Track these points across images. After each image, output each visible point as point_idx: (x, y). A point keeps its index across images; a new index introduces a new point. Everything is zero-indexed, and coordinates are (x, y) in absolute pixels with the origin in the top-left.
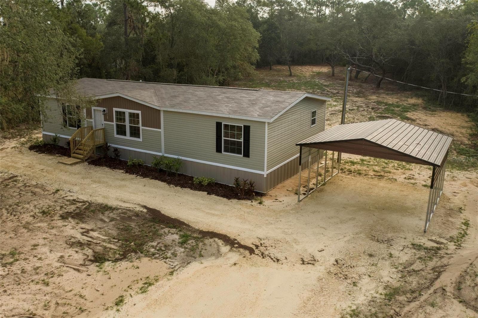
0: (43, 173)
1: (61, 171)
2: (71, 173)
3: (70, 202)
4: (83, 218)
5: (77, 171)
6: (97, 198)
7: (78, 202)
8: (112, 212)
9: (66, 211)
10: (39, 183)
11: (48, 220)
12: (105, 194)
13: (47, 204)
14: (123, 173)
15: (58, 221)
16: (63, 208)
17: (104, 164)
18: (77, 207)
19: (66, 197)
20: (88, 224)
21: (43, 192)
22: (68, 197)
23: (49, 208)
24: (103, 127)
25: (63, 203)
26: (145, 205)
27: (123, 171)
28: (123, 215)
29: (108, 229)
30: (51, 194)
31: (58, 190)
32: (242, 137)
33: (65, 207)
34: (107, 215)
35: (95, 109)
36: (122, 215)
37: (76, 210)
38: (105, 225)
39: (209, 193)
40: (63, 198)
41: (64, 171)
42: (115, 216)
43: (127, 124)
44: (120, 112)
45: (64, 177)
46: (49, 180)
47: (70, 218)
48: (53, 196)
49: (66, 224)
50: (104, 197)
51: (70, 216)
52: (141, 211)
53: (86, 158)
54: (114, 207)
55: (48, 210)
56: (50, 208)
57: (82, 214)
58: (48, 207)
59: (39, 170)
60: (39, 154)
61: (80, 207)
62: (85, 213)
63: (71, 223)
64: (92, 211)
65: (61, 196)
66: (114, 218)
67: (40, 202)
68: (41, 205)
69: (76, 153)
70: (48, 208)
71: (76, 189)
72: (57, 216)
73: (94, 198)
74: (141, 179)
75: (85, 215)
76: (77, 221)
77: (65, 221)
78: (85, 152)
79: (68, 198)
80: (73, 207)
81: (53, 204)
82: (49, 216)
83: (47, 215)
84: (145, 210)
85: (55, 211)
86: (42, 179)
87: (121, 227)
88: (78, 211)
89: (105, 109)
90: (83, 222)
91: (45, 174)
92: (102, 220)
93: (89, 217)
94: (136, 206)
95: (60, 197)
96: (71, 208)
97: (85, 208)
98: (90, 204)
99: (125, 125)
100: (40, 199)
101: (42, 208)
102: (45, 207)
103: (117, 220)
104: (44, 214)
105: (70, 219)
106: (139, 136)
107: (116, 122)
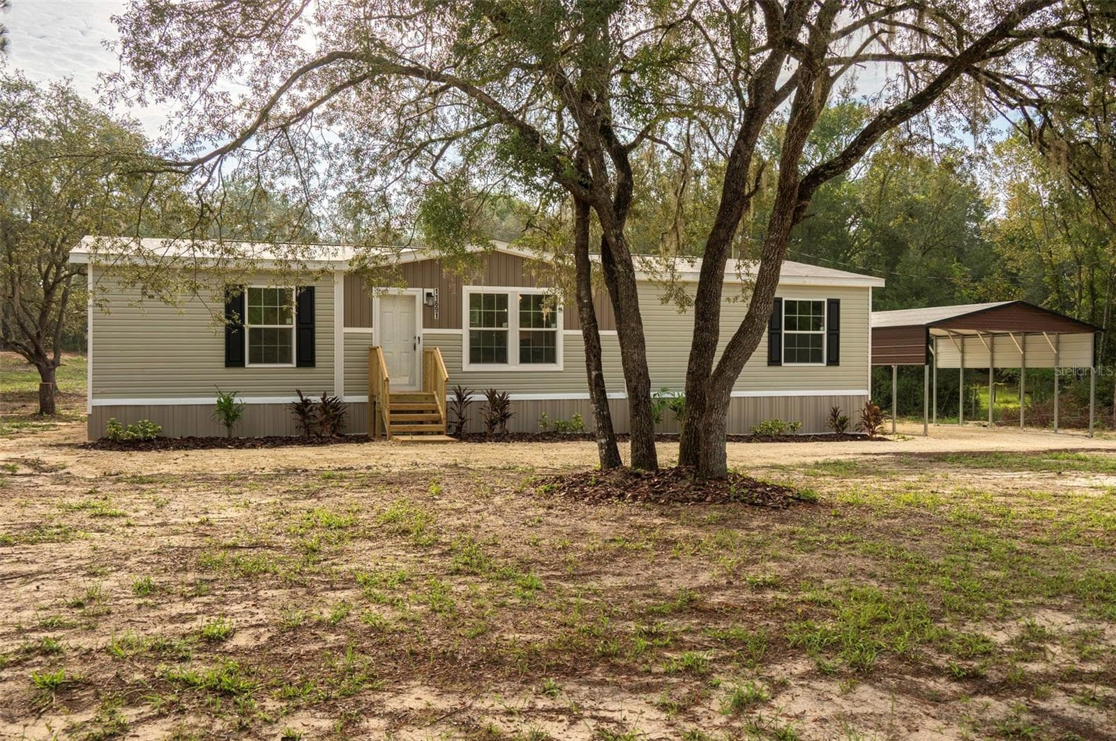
24: (420, 346)
32: (823, 325)
44: (489, 296)
89: (432, 291)
99: (506, 332)
106: (551, 358)
107: (471, 325)
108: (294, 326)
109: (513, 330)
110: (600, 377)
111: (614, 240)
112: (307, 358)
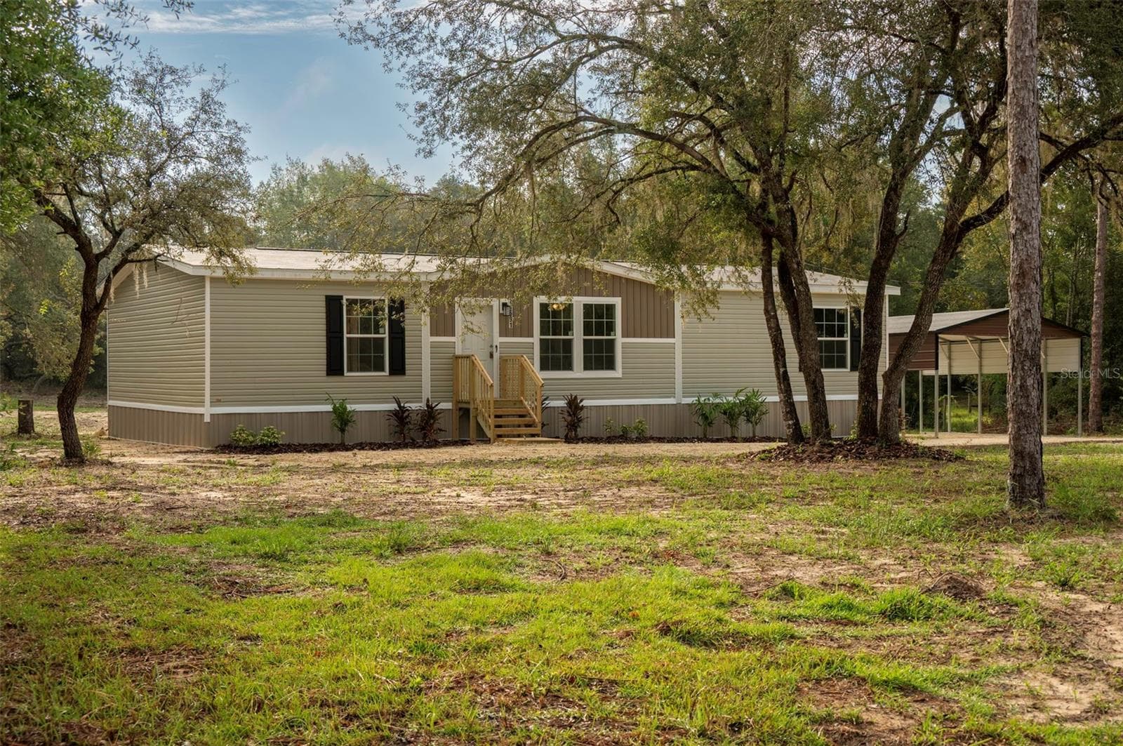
24: (497, 354)
32: (847, 332)
35: (464, 302)
44: (556, 306)
89: (506, 300)
99: (571, 340)
106: (610, 365)
107: (542, 333)
108: (386, 336)
109: (578, 337)
110: (785, 372)
111: (795, 266)
112: (398, 368)
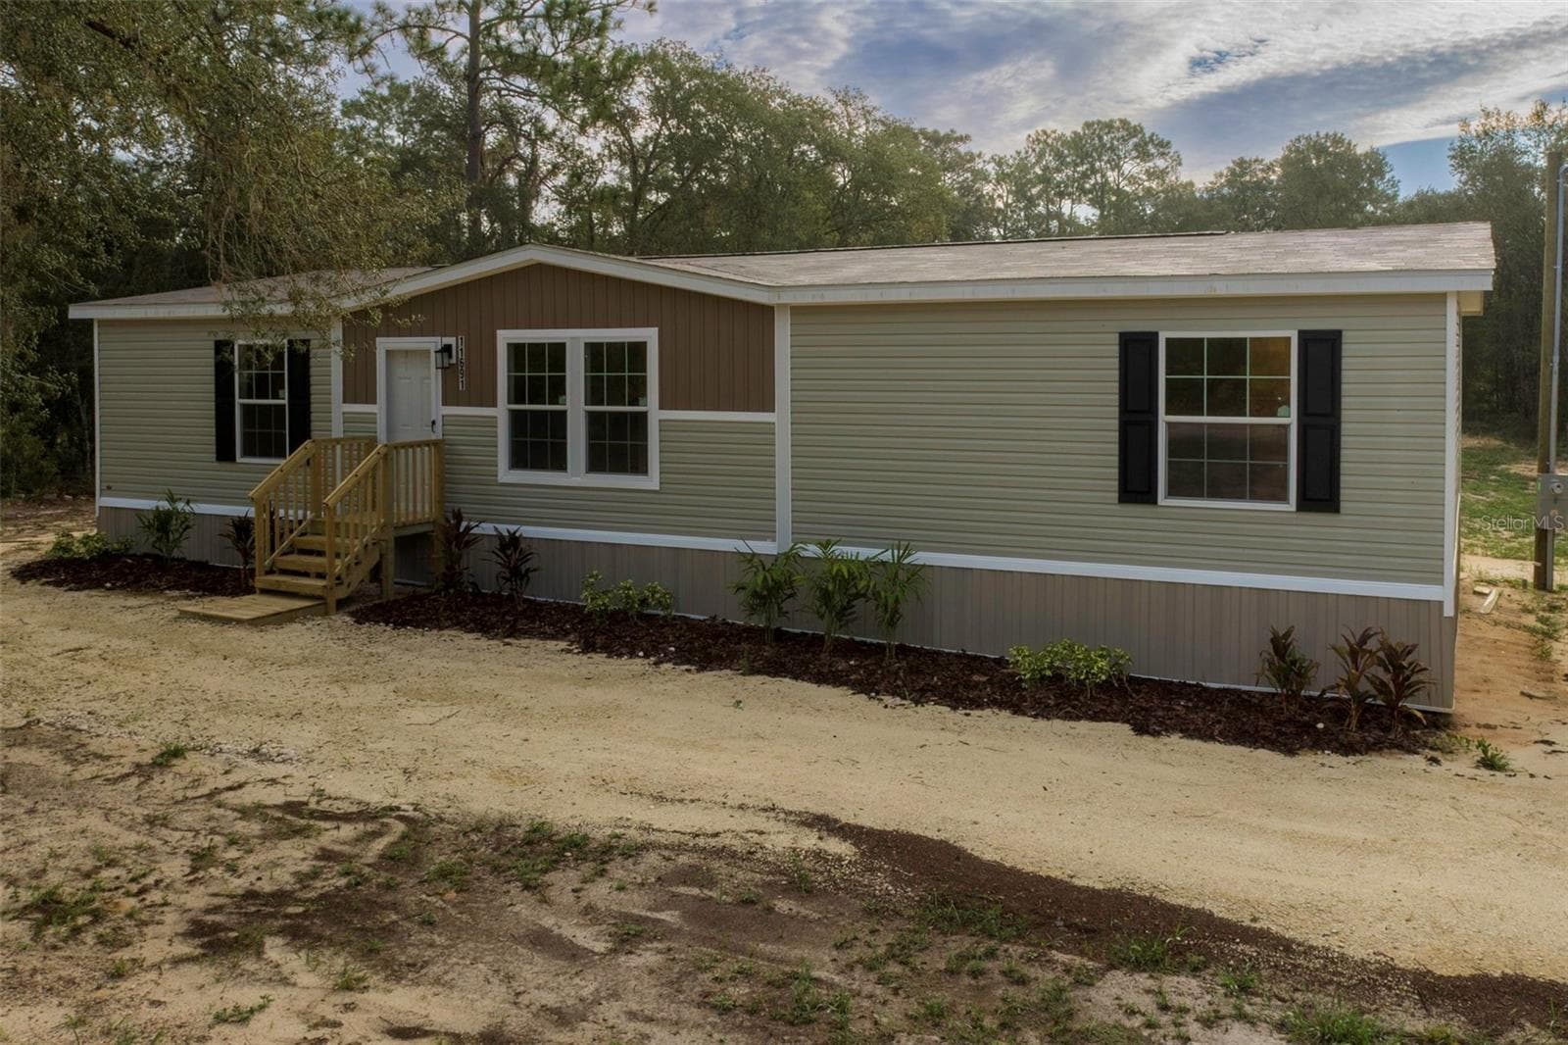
0: (78, 666)
1: (197, 652)
2: (256, 662)
3: (265, 818)
4: (389, 931)
5: (294, 652)
6: (457, 786)
7: (326, 816)
8: (602, 873)
9: (238, 885)
10: (45, 714)
11: (77, 973)
12: (508, 761)
13: (83, 844)
14: (569, 651)
15: (174, 979)
16: (215, 863)
17: (448, 618)
18: (326, 855)
19: (230, 789)
20: (437, 981)
21: (69, 768)
22: (248, 788)
23: (97, 869)
24: (437, 435)
25: (213, 831)
26: (820, 810)
27: (563, 645)
28: (696, 891)
29: (632, 1015)
30: (125, 777)
31: (178, 753)
32: (1287, 403)
33: (233, 853)
34: (569, 898)
35: (391, 347)
36: (682, 890)
37: (315, 874)
38: (588, 989)
39: (1141, 729)
40: (210, 795)
41: (213, 652)
42: (635, 904)
43: (576, 406)
44: (537, 349)
45: (212, 677)
46: (114, 698)
47: (279, 941)
48: (139, 787)
49: (247, 996)
50: (505, 775)
51: (279, 923)
52: (819, 855)
53: (342, 593)
54: (600, 835)
55: (88, 884)
56: (107, 874)
57: (373, 906)
58: (89, 863)
59: (56, 650)
60: (71, 590)
61: (346, 849)
62: (389, 898)
63: (285, 981)
64: (444, 874)
65: (197, 782)
66: (640, 920)
67: (35, 833)
68: (36, 855)
69: (284, 572)
70: (87, 876)
71: (296, 738)
72: (166, 930)
73: (440, 787)
74: (690, 676)
75: (394, 906)
76: (339, 962)
77: (237, 974)
78: (338, 562)
79: (248, 797)
80: (291, 858)
81: (131, 839)
82: (89, 938)
83: (77, 931)
84: (836, 846)
85: (143, 891)
86: (68, 698)
87: (740, 992)
88: (333, 881)
89: (451, 340)
90: (396, 973)
91: (88, 670)
92: (543, 941)
93: (429, 924)
94: (760, 822)
95: (190, 793)
96: (275, 865)
97: (382, 856)
98: (418, 827)
99: (564, 413)
100: (31, 811)
101: (39, 874)
102: (64, 863)
103: (667, 932)
104: (48, 922)
105: (275, 949)
106: (639, 466)
107: (512, 400)
108: (286, 402)
